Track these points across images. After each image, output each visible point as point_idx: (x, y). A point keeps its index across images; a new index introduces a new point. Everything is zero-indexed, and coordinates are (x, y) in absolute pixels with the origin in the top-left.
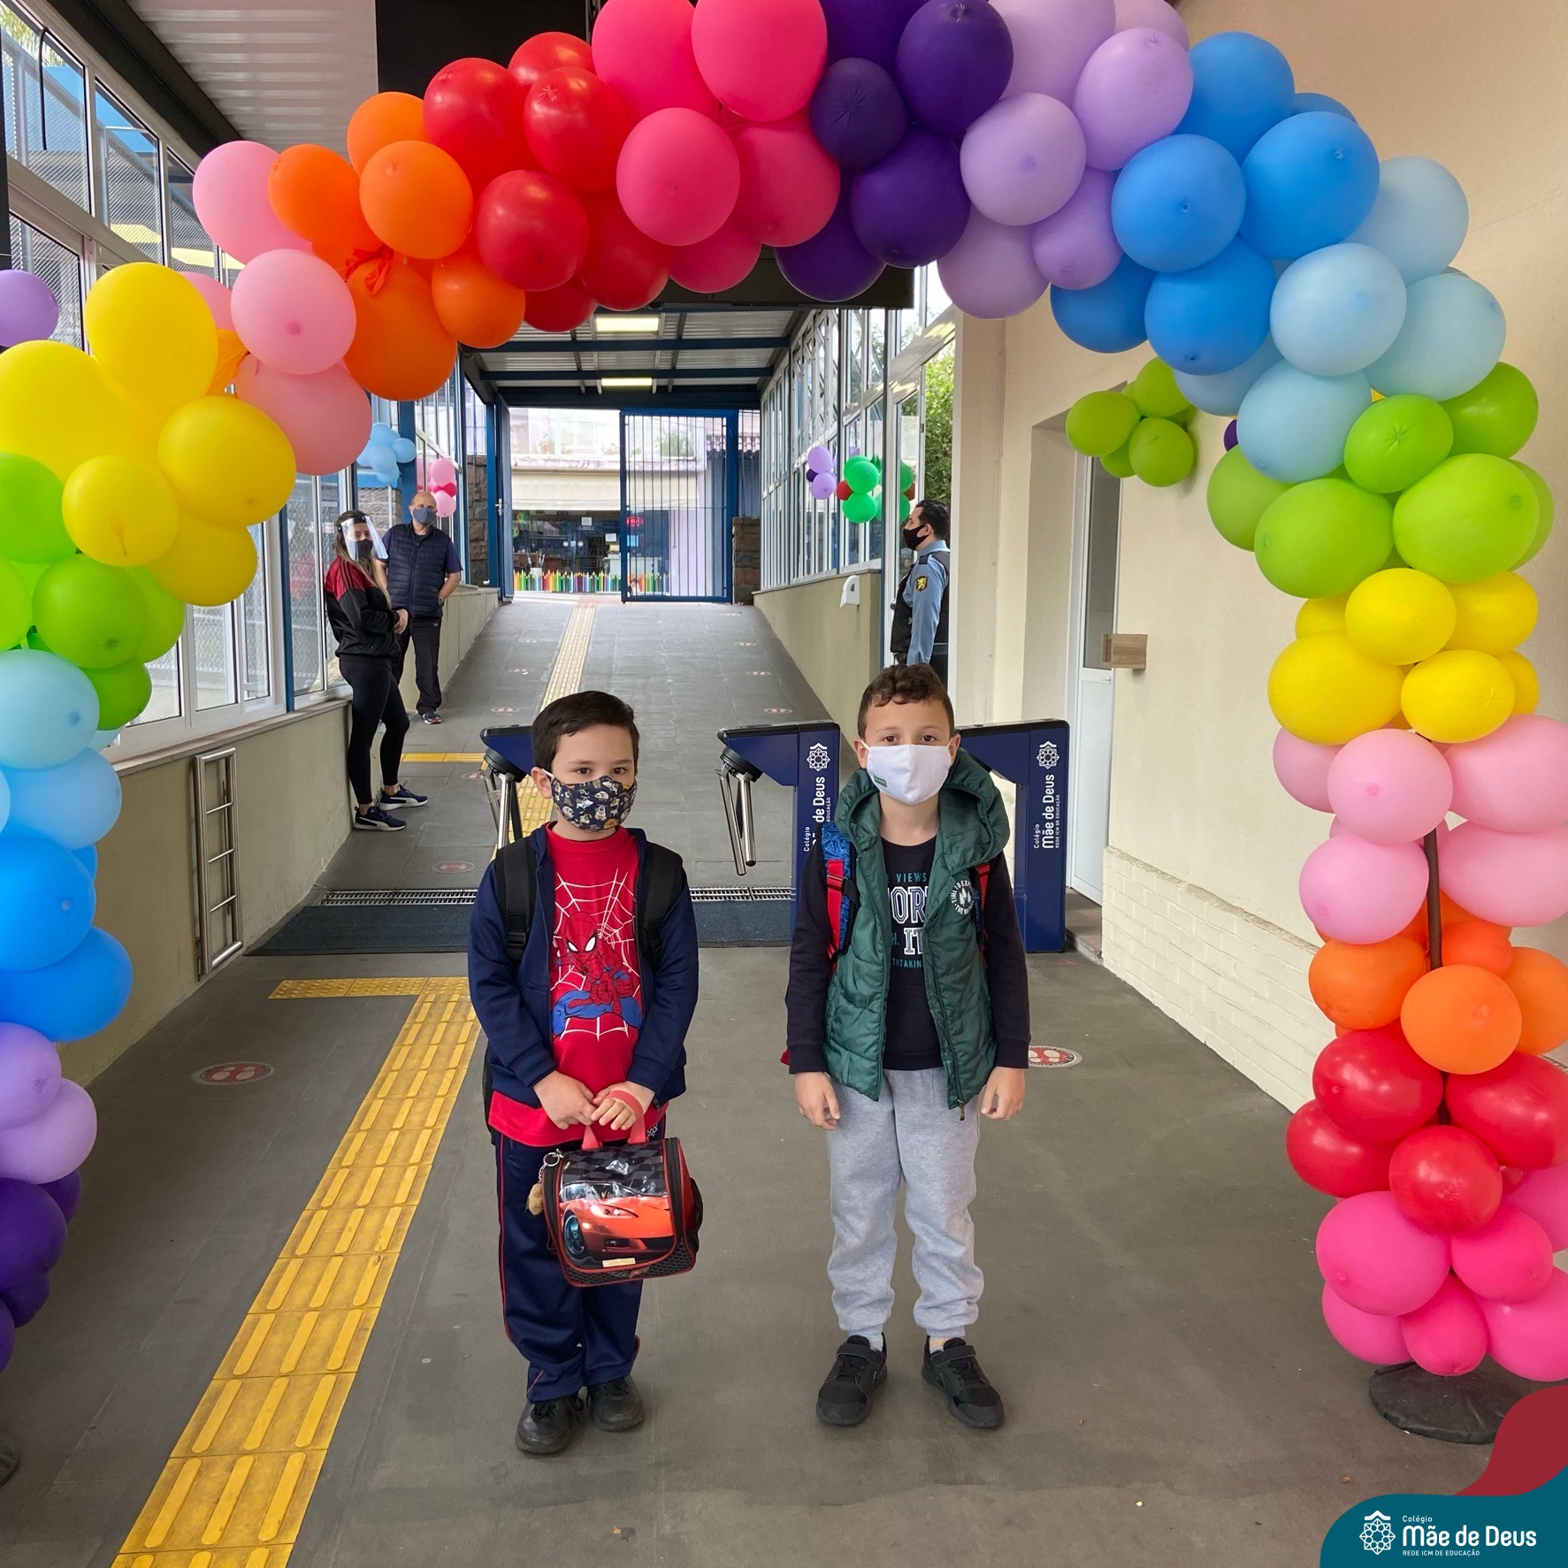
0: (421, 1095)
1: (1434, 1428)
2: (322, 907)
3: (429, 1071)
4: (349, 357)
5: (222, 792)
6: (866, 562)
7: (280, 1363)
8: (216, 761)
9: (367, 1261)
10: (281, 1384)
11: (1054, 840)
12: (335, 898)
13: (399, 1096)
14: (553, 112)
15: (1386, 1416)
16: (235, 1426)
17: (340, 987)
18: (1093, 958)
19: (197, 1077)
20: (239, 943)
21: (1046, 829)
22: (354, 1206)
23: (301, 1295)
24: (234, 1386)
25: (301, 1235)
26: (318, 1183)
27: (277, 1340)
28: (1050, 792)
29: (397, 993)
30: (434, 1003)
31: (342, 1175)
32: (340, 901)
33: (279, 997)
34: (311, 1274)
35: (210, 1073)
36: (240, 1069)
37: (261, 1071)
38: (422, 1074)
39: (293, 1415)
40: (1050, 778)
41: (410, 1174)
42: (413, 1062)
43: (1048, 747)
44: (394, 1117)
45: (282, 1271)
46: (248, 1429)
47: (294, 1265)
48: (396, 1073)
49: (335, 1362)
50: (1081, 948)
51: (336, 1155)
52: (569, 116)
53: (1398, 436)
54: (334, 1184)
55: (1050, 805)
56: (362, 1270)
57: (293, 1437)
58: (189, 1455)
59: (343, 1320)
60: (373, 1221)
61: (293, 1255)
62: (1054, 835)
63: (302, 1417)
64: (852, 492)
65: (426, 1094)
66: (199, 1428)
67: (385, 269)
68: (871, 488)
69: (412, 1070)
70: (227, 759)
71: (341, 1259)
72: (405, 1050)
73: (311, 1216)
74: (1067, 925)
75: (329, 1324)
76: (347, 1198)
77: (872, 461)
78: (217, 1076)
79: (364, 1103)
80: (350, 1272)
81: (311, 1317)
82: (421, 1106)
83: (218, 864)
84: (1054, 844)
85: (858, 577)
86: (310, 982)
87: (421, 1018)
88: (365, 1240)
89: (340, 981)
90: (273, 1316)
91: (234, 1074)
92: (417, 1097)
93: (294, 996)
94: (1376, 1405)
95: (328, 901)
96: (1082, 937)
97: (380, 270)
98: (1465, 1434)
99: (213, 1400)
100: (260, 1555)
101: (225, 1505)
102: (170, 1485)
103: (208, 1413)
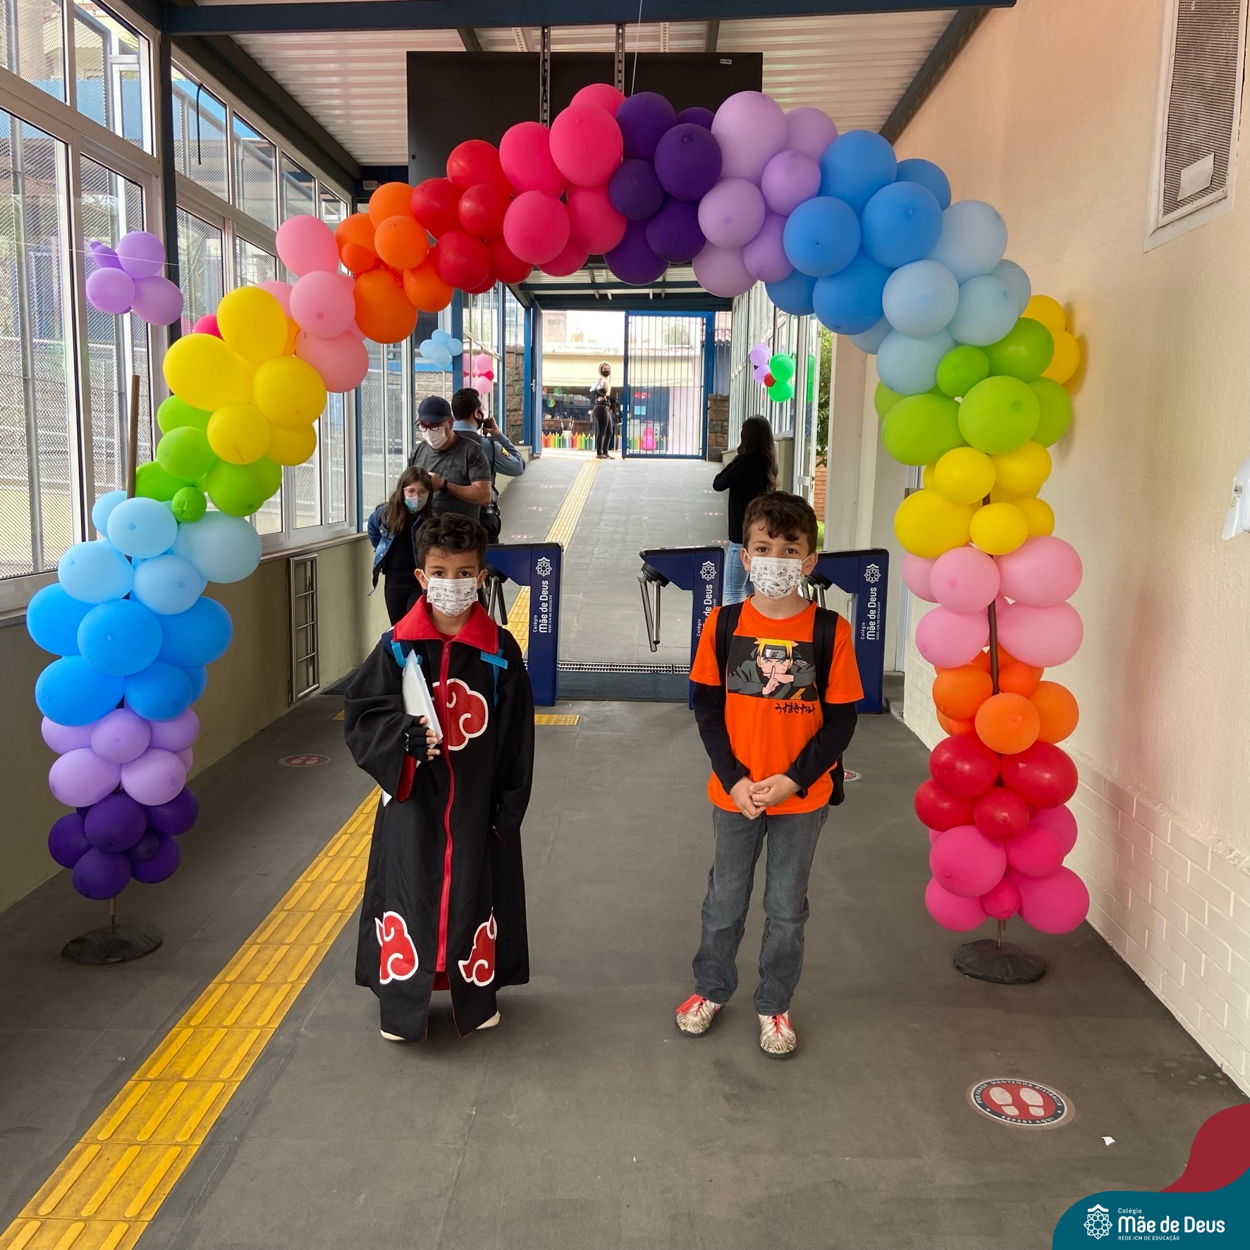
5: (308, 584)
7: (311, 905)
8: (303, 562)
11: (875, 634)
15: (957, 968)
16: (281, 932)
18: (899, 718)
20: (317, 685)
21: (869, 626)
23: (326, 876)
24: (284, 914)
25: (332, 846)
26: (346, 820)
27: (310, 895)
28: (873, 600)
31: (362, 817)
34: (335, 865)
35: (291, 759)
36: (309, 759)
37: (321, 760)
39: (315, 929)
40: (874, 590)
43: (873, 568)
45: (318, 863)
46: (289, 934)
47: (326, 860)
49: (342, 907)
51: (360, 807)
53: (956, 370)
54: (356, 821)
55: (873, 609)
57: (313, 938)
58: (254, 943)
59: (349, 888)
61: (326, 855)
62: (876, 630)
63: (319, 930)
64: (775, 381)
66: (261, 932)
68: (789, 376)
70: (312, 561)
71: (353, 859)
73: (340, 838)
74: (884, 694)
75: (342, 889)
76: (363, 829)
77: (791, 357)
78: (293, 762)
80: (358, 865)
81: (332, 886)
83: (304, 630)
84: (875, 637)
90: (310, 884)
91: (305, 761)
98: (1000, 977)
99: (271, 920)
100: (287, 987)
101: (272, 965)
102: (243, 955)
103: (267, 925)
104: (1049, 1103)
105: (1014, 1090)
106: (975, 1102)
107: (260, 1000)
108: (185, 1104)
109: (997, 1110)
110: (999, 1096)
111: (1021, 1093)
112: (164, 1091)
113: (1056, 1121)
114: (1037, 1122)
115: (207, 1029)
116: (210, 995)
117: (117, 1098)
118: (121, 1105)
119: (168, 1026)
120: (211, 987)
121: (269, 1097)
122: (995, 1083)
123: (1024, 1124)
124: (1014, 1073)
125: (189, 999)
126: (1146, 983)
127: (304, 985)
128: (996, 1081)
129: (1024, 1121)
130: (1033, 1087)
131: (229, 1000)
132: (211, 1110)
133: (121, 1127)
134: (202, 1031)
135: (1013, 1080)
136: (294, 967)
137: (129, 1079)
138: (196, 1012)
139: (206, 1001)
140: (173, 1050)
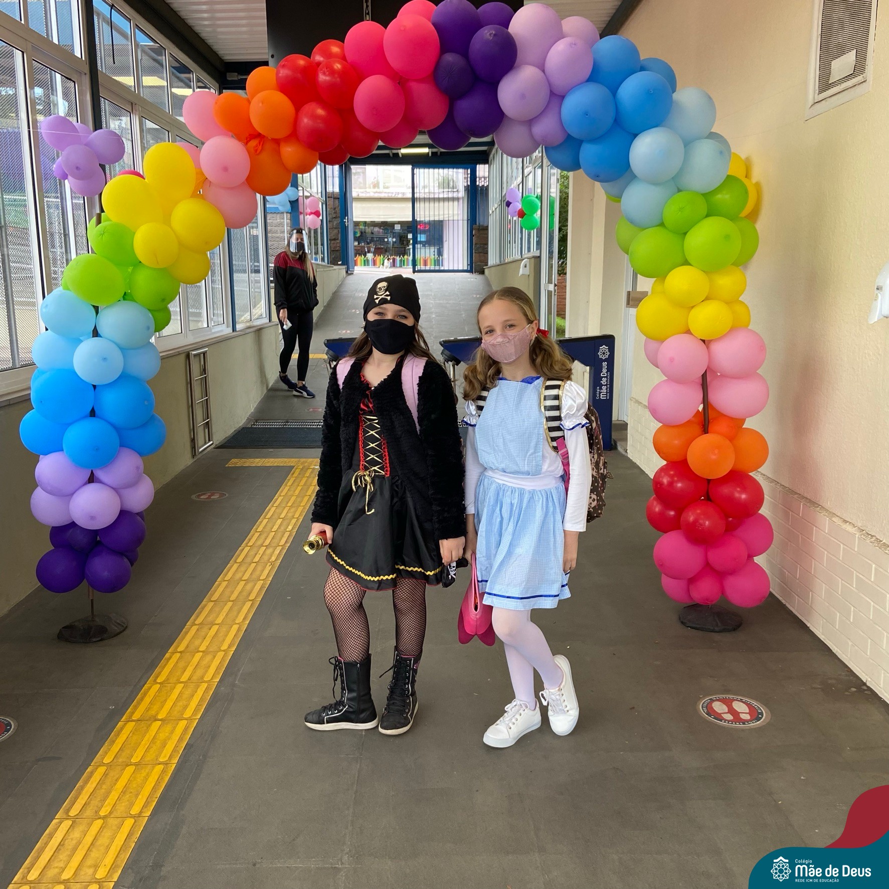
0: (293, 505)
1: (700, 626)
2: (251, 428)
3: (297, 496)
4: (247, 180)
5: (202, 370)
6: (534, 252)
7: (230, 597)
8: (199, 355)
9: (267, 564)
10: (230, 604)
11: (606, 394)
12: (257, 424)
13: (283, 506)
14: (328, 78)
15: (682, 623)
16: (212, 616)
17: (258, 462)
18: (624, 453)
19: (194, 497)
20: (212, 442)
21: (602, 389)
22: (262, 545)
23: (238, 576)
24: (211, 604)
25: (239, 556)
26: (247, 537)
27: (228, 590)
28: (604, 371)
29: (285, 465)
30: (302, 469)
31: (257, 535)
32: (260, 425)
33: (230, 466)
34: (243, 569)
35: (199, 496)
36: (213, 494)
37: (222, 495)
38: (293, 498)
39: (235, 613)
40: (605, 364)
41: (287, 535)
42: (290, 493)
43: (604, 348)
44: (281, 514)
45: (231, 567)
46: (217, 617)
47: (236, 566)
48: (282, 497)
49: (252, 597)
50: (619, 448)
51: (254, 527)
52: (334, 80)
53: (681, 209)
54: (253, 538)
55: (604, 377)
56: (264, 567)
57: (235, 620)
58: (193, 624)
59: (256, 584)
60: (269, 551)
61: (235, 562)
62: (606, 392)
63: (238, 614)
64: (525, 214)
65: (295, 505)
66: (198, 617)
67: (261, 144)
68: (536, 212)
69: (290, 496)
70: (204, 353)
71: (255, 564)
72: (287, 488)
73: (243, 549)
74: (613, 437)
75: (249, 587)
76: (259, 543)
77: (537, 197)
78: (202, 497)
79: (268, 508)
80: (259, 568)
81: (243, 583)
82: (293, 510)
83: (201, 404)
84: (606, 397)
85: (529, 260)
86: (246, 460)
87: (295, 475)
88: (266, 558)
89: (259, 459)
90: (227, 582)
91: (210, 496)
92: (291, 506)
93: (237, 465)
94: (680, 619)
95: (254, 425)
96: (620, 443)
97: (260, 143)
98: (712, 628)
99: (203, 608)
100: (221, 654)
101: (208, 639)
102: (187, 633)
103: (201, 612)
104: (753, 711)
105: (728, 703)
106: (702, 712)
107: (205, 662)
108: (162, 736)
109: (719, 717)
110: (719, 707)
111: (733, 704)
112: (145, 728)
113: (758, 723)
114: (746, 723)
115: (170, 685)
116: (168, 662)
117: (112, 734)
118: (116, 739)
119: (142, 684)
120: (167, 655)
121: (220, 728)
122: (715, 699)
123: (737, 725)
124: (727, 691)
125: (152, 665)
126: (810, 628)
127: (233, 652)
128: (716, 698)
129: (737, 723)
130: (741, 701)
131: (182, 664)
132: (181, 739)
133: (119, 753)
134: (165, 686)
135: (727, 696)
136: (224, 640)
137: (119, 721)
138: (160, 673)
139: (165, 665)
140: (147, 699)
